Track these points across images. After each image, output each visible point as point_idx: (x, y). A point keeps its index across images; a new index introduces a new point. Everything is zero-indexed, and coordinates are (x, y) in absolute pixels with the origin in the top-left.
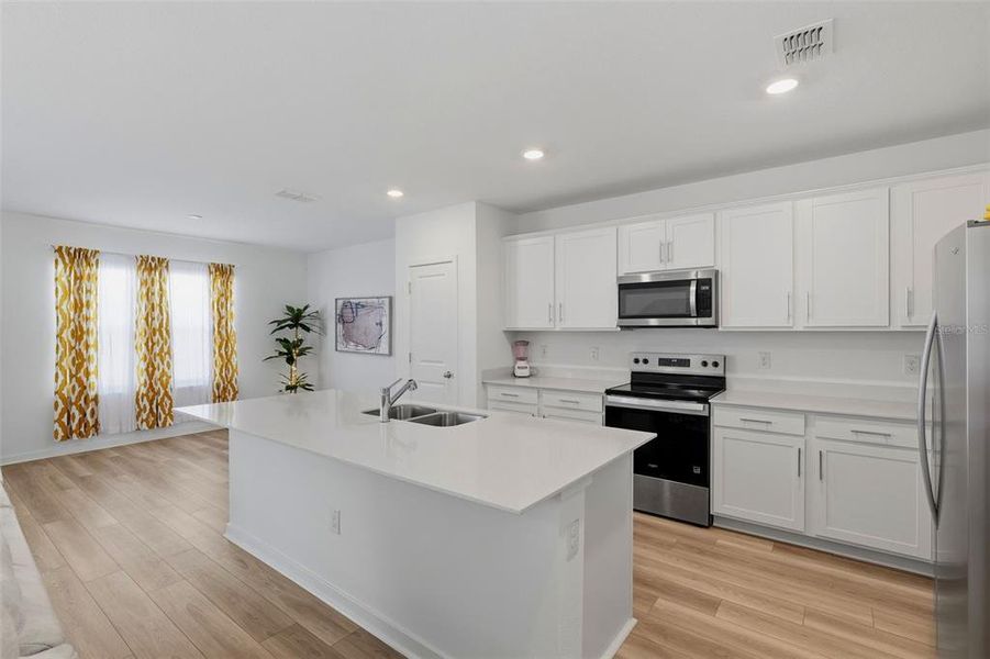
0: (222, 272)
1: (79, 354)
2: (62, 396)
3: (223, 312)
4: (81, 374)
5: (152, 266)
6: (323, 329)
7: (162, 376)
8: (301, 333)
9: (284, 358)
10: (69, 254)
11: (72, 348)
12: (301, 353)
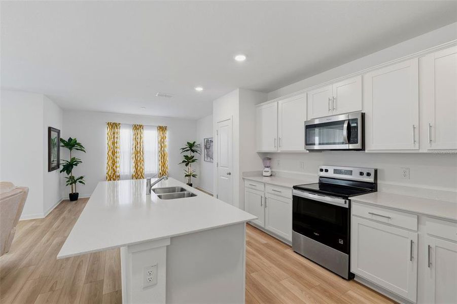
0: (162, 129)
1: (114, 160)
2: (108, 175)
3: (163, 145)
4: (115, 167)
5: (137, 128)
6: (201, 151)
7: (140, 169)
8: (193, 154)
9: (185, 164)
10: (111, 125)
11: (112, 158)
12: (193, 161)
